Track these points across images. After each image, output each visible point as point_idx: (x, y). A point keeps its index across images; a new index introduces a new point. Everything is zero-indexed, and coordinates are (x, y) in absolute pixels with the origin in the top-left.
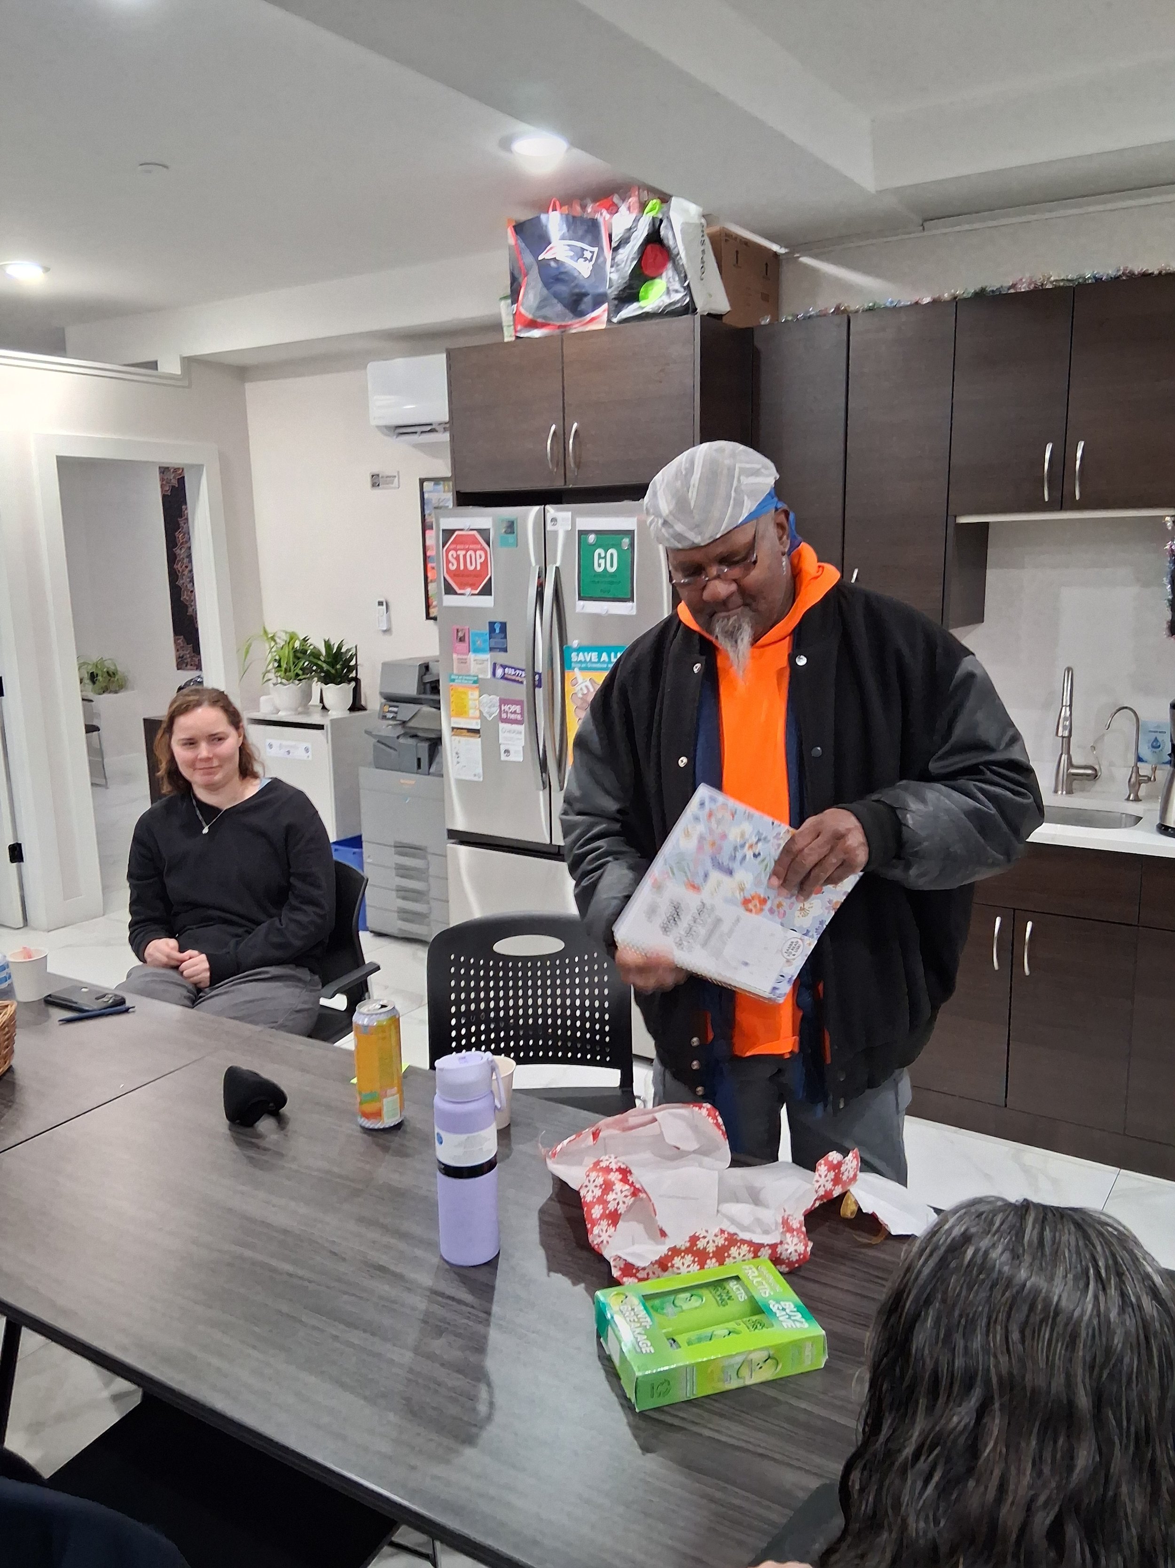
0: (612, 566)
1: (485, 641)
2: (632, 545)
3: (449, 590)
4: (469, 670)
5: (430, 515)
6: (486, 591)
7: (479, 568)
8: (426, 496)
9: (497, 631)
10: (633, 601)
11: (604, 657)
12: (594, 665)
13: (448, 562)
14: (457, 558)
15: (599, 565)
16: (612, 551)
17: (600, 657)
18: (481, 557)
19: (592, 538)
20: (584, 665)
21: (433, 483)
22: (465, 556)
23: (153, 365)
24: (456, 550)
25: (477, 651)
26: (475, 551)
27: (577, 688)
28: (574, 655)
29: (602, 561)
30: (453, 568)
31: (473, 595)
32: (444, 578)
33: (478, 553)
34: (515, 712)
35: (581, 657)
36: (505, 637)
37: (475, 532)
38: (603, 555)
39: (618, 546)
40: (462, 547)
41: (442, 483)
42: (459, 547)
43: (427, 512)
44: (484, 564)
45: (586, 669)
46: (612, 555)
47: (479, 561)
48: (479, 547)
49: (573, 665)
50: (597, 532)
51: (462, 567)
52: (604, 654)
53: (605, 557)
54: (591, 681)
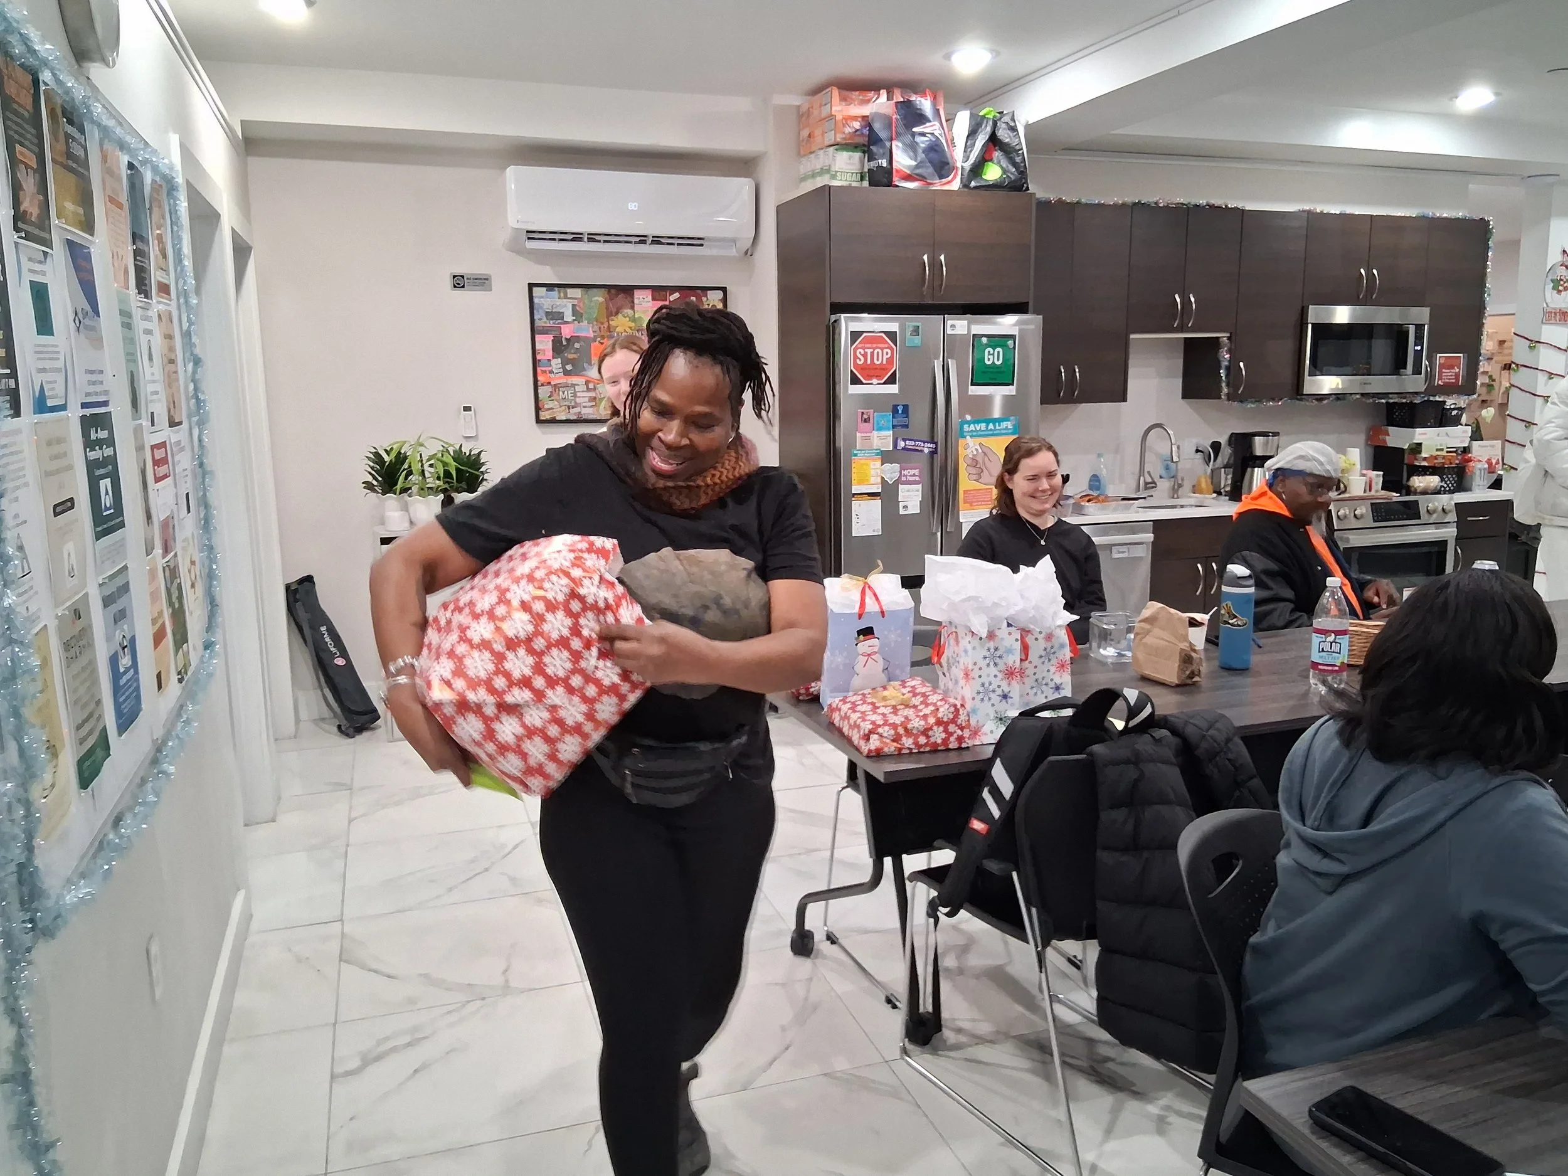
0: (998, 360)
1: (888, 421)
2: (1014, 345)
3: (855, 381)
4: (872, 445)
5: (540, 319)
6: (891, 381)
8: (536, 301)
9: (900, 412)
10: (1014, 385)
11: (991, 427)
12: (982, 433)
13: (856, 357)
15: (989, 360)
16: (999, 349)
17: (987, 427)
18: (887, 353)
19: (983, 340)
21: (545, 289)
24: (864, 348)
25: (879, 429)
26: (882, 349)
27: (969, 451)
28: (966, 426)
29: (991, 357)
32: (851, 371)
33: (885, 351)
34: (914, 475)
35: (972, 427)
36: (907, 417)
37: (883, 335)
38: (992, 352)
39: (1002, 346)
40: (870, 345)
41: (556, 289)
42: (867, 345)
43: (536, 317)
45: (975, 436)
46: (998, 352)
47: (885, 357)
48: (886, 346)
50: (987, 336)
52: (991, 424)
53: (993, 354)
54: (981, 444)
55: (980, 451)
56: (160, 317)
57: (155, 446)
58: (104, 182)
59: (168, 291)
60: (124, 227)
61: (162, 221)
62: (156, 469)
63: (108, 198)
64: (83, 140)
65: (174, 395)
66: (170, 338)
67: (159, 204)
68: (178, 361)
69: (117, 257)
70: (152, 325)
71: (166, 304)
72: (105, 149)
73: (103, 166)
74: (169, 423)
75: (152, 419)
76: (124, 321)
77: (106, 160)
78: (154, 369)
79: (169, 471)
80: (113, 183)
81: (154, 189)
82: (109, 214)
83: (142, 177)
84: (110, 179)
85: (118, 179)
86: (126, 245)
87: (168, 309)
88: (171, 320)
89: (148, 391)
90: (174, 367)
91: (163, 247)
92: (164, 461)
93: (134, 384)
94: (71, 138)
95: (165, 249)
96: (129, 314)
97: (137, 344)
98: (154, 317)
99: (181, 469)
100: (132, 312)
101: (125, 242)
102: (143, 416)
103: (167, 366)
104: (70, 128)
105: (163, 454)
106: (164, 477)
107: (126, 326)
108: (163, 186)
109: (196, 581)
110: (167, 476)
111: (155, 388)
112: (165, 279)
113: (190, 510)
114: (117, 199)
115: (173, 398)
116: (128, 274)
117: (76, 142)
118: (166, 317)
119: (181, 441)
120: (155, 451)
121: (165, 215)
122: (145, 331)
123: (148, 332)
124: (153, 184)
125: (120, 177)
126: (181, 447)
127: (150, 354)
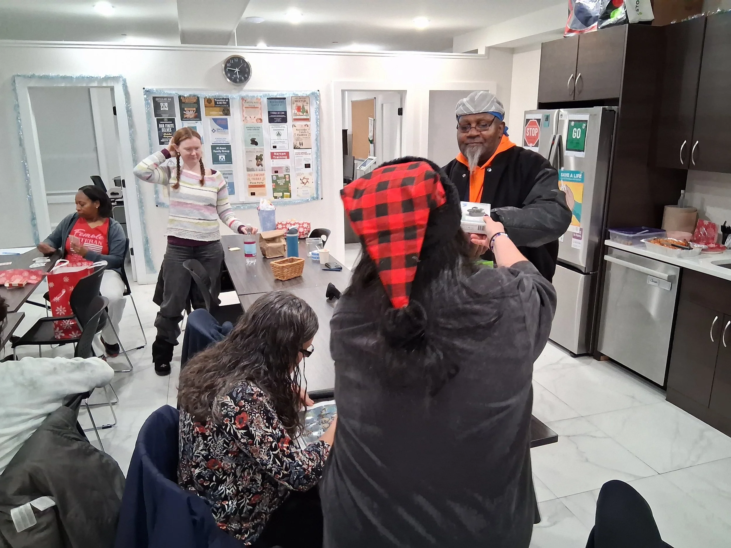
0: (578, 136)
2: (586, 127)
3: (525, 144)
6: (537, 145)
7: (535, 135)
10: (584, 152)
11: (571, 176)
12: (568, 179)
13: (527, 133)
14: (529, 131)
15: (574, 136)
16: (579, 129)
18: (536, 131)
19: (573, 123)
20: (564, 179)
22: (532, 130)
23: (476, 51)
26: (535, 128)
29: (575, 133)
30: (528, 135)
31: (532, 146)
32: (525, 139)
35: (564, 175)
37: (536, 120)
39: (582, 127)
42: (530, 127)
44: (537, 134)
46: (579, 131)
48: (536, 126)
49: (561, 178)
50: (576, 121)
51: (530, 135)
52: (572, 174)
53: (577, 132)
54: (566, 185)
55: (566, 189)
56: (295, 126)
57: (275, 152)
58: (243, 105)
59: (308, 120)
60: (260, 111)
61: (306, 105)
62: (274, 157)
63: (245, 108)
64: (227, 100)
65: (302, 142)
66: (303, 130)
67: (305, 101)
68: (311, 135)
69: (250, 117)
70: (283, 128)
71: (304, 123)
72: (245, 99)
73: (243, 102)
74: (294, 148)
75: (275, 147)
76: (252, 129)
77: (246, 101)
78: (282, 137)
79: (288, 158)
80: (252, 104)
81: (300, 98)
82: (245, 110)
83: (285, 98)
84: (249, 104)
85: (257, 103)
86: (261, 114)
87: (305, 124)
88: (308, 126)
89: (272, 141)
90: (306, 136)
91: (306, 110)
92: (283, 156)
93: (255, 140)
94: (219, 102)
95: (307, 110)
96: (258, 127)
97: (265, 133)
98: (286, 127)
99: (303, 158)
100: (262, 127)
101: (260, 114)
102: (263, 146)
103: (297, 136)
104: (218, 100)
105: (283, 154)
106: (282, 159)
107: (253, 130)
108: (308, 97)
109: (307, 183)
110: (285, 159)
111: (281, 141)
112: (305, 117)
113: (310, 167)
114: (253, 107)
115: (301, 143)
116: (261, 120)
117: (222, 102)
118: (302, 126)
119: (306, 152)
120: (275, 153)
121: (309, 103)
122: (275, 130)
123: (278, 130)
124: (298, 98)
125: (259, 102)
126: (306, 154)
127: (279, 134)
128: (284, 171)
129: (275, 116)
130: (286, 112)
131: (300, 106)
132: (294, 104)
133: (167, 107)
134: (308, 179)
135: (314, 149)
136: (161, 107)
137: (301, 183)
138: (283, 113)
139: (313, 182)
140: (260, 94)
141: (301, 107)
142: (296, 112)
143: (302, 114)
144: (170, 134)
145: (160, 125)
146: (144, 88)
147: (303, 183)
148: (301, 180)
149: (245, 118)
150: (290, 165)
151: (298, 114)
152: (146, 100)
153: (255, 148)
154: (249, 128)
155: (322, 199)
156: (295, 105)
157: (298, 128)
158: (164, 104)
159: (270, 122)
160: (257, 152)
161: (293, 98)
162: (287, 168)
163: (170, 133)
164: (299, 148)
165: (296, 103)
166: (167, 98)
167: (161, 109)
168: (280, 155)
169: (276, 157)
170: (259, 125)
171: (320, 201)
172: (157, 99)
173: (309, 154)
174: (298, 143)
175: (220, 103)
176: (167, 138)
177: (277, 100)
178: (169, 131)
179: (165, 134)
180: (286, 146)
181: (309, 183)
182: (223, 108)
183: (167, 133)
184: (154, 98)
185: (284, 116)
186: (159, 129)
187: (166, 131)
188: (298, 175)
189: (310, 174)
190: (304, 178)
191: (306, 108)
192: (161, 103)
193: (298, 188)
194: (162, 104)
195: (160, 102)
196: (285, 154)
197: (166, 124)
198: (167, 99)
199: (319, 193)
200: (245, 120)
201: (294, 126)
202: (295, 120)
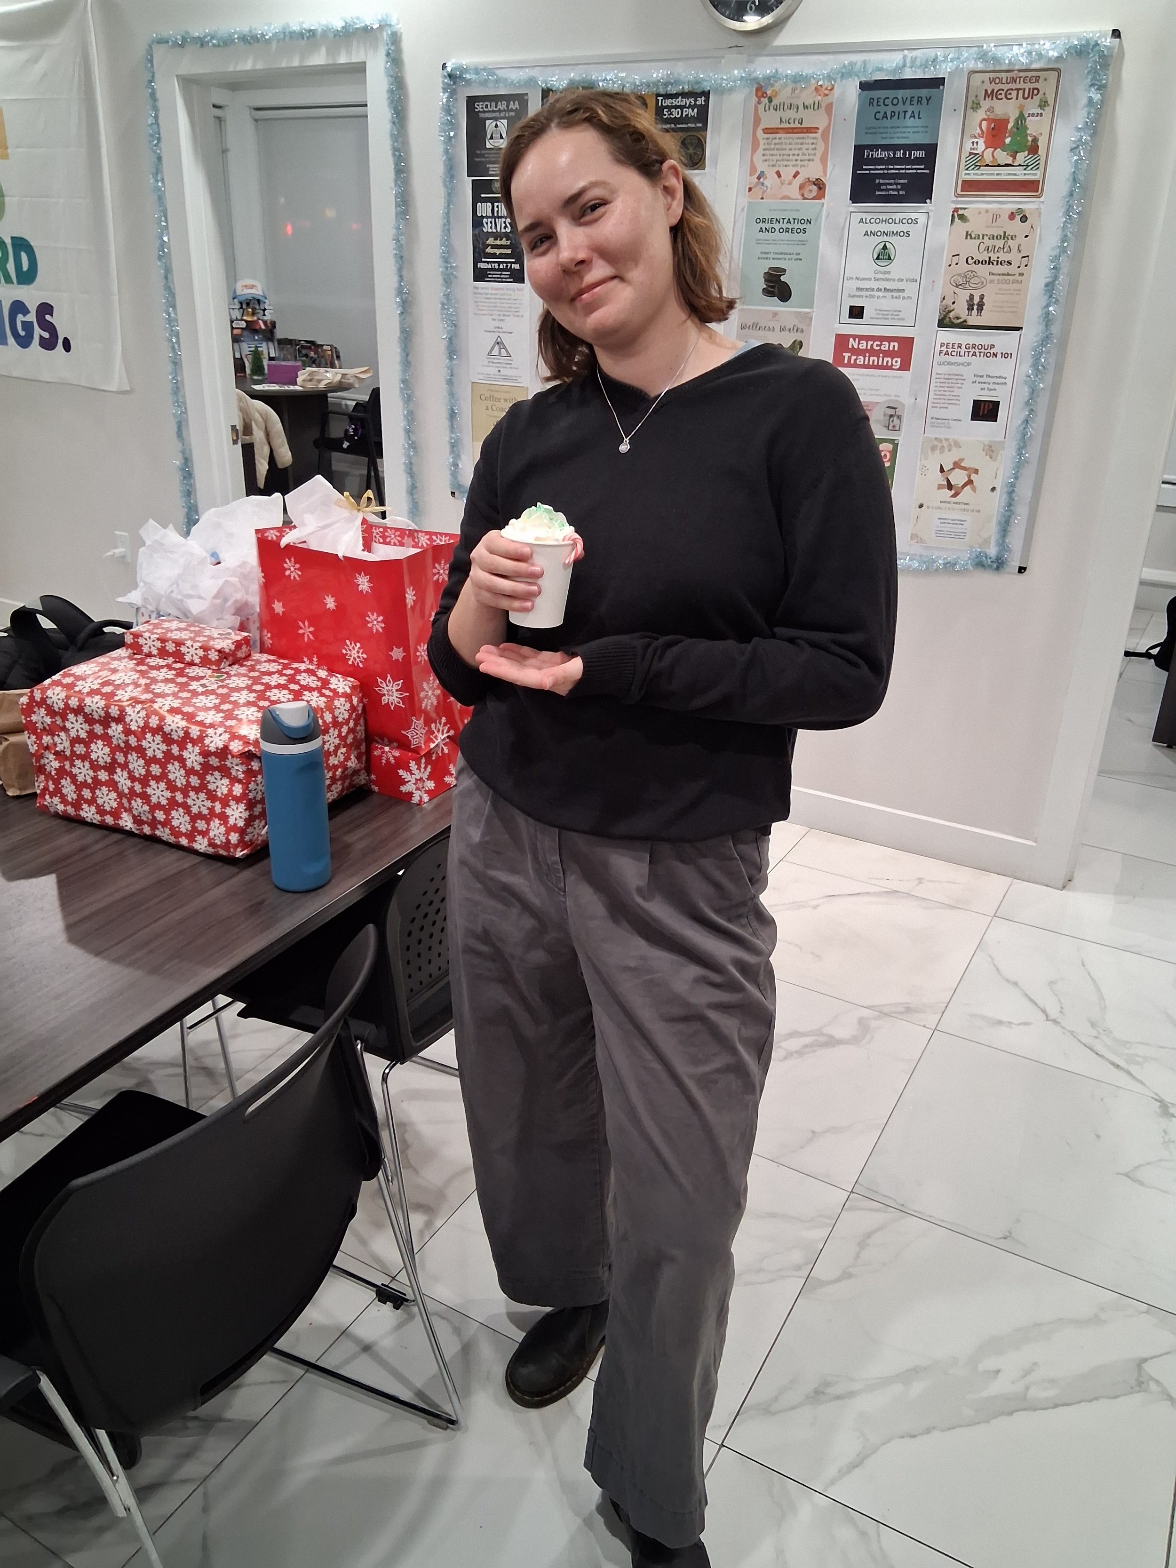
56: (962, 217)
57: (854, 337)
58: (757, 120)
59: (1031, 187)
60: (821, 147)
61: (1040, 111)
62: (847, 355)
63: (767, 131)
64: (701, 101)
65: (982, 297)
66: (998, 237)
67: (1033, 92)
68: (1034, 262)
69: (779, 176)
70: (905, 228)
71: (1010, 202)
72: (769, 92)
73: (761, 107)
74: (942, 324)
75: (856, 312)
76: (777, 226)
77: (770, 100)
78: (896, 268)
79: (905, 366)
80: (791, 114)
81: (1014, 80)
82: (762, 142)
83: (938, 83)
84: (780, 113)
85: (817, 106)
86: (824, 160)
87: (1015, 207)
88: (1024, 219)
89: (854, 284)
90: (1004, 269)
91: (1030, 139)
92: (887, 353)
93: (783, 278)
94: (669, 108)
95: (1035, 140)
96: (800, 221)
97: (826, 247)
98: (922, 218)
99: (968, 373)
100: (819, 215)
101: (817, 159)
102: (812, 307)
103: (963, 267)
104: (668, 102)
105: (885, 346)
106: (878, 367)
107: (782, 230)
108: (1054, 69)
109: (968, 487)
110: (890, 368)
111: (888, 285)
112: (1019, 174)
113: (996, 421)
114: (797, 125)
115: (976, 300)
116: (820, 185)
117: (682, 107)
118: (996, 217)
119: (993, 346)
120: (851, 340)
121: (1051, 101)
122: (874, 234)
123: (885, 234)
124: (1004, 75)
125: (823, 105)
126: (989, 352)
127: (884, 255)
128: (877, 421)
129: (879, 169)
130: (931, 150)
131: (1008, 121)
132: (976, 106)
133: (504, 136)
134: (976, 471)
135: (1031, 333)
136: (489, 136)
137: (940, 487)
138: (921, 154)
139: (993, 489)
140: (832, 63)
141: (1010, 126)
142: (981, 146)
143: (1009, 161)
144: (504, 242)
145: (479, 204)
146: (444, 66)
147: (950, 486)
148: (942, 470)
149: (759, 178)
150: (906, 400)
151: (988, 159)
152: (447, 110)
153: (775, 314)
154: (766, 225)
155: (1022, 570)
156: (981, 114)
157: (976, 225)
158: (496, 126)
159: (855, 197)
160: (782, 329)
161: (977, 79)
162: (892, 412)
163: (506, 236)
164: (963, 325)
165: (986, 104)
166: (508, 98)
167: (488, 146)
168: (872, 352)
169: (853, 358)
170: (808, 209)
171: (1009, 579)
172: (479, 106)
173: (1005, 356)
174: (964, 296)
175: (676, 113)
176: (494, 256)
177: (901, 94)
178: (503, 230)
179: (491, 241)
180: (906, 307)
181: (974, 489)
182: (682, 135)
183: (497, 236)
184: (471, 101)
185: (921, 169)
186: (477, 222)
187: (495, 231)
188: (933, 449)
189: (991, 450)
190: (957, 465)
191: (1034, 127)
192: (488, 122)
193: (921, 506)
194: (490, 125)
195: (487, 115)
196: (895, 345)
197: (496, 204)
198: (508, 106)
199: (1016, 541)
200: (757, 184)
201: (958, 216)
202: (969, 186)
